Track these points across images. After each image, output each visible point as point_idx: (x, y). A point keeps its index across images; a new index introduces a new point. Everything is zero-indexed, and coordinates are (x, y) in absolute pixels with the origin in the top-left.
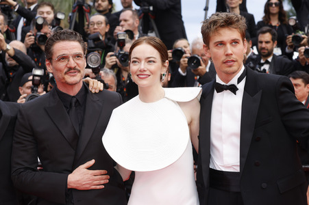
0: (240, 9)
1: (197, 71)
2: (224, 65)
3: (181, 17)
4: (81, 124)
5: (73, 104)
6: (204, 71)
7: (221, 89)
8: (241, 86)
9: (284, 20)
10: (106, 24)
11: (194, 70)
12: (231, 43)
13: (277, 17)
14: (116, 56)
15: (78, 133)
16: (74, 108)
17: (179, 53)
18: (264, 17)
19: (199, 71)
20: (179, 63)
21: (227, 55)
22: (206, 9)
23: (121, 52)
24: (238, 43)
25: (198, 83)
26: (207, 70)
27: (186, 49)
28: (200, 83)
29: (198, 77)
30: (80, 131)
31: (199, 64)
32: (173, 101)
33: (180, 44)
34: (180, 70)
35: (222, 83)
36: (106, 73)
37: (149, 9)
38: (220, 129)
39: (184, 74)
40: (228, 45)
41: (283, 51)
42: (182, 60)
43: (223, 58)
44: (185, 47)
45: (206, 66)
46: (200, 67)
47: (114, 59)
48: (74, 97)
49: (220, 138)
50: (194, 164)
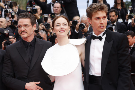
0: (103, 2)
1: (83, 30)
3: (77, 5)
4: (32, 55)
5: (29, 46)
6: (87, 30)
7: (95, 38)
8: (104, 37)
9: (124, 6)
10: (41, 10)
11: (82, 30)
13: (120, 5)
14: (43, 25)
15: (31, 59)
16: (29, 48)
17: (75, 23)
18: (114, 5)
19: (84, 30)
20: (75, 27)
22: (88, 2)
23: (46, 23)
24: (105, 18)
25: (84, 36)
26: (88, 30)
27: (78, 21)
28: (85, 36)
29: (84, 33)
30: (32, 59)
31: (84, 27)
32: (73, 45)
33: (76, 18)
34: (75, 30)
35: (96, 35)
36: (42, 32)
37: (62, 2)
38: (94, 56)
39: (77, 32)
41: (124, 21)
42: (76, 26)
44: (78, 20)
45: (88, 28)
46: (85, 29)
47: (43, 26)
48: (29, 43)
49: (94, 60)
50: (82, 74)
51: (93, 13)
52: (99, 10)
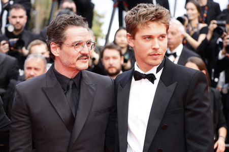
2: (149, 57)
5: (71, 87)
7: (139, 77)
8: (158, 76)
12: (158, 38)
16: (70, 90)
21: (154, 49)
24: (164, 37)
35: (141, 72)
40: (156, 40)
43: (150, 51)
48: (71, 79)
51: (139, 26)
52: (152, 20)
